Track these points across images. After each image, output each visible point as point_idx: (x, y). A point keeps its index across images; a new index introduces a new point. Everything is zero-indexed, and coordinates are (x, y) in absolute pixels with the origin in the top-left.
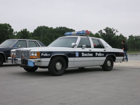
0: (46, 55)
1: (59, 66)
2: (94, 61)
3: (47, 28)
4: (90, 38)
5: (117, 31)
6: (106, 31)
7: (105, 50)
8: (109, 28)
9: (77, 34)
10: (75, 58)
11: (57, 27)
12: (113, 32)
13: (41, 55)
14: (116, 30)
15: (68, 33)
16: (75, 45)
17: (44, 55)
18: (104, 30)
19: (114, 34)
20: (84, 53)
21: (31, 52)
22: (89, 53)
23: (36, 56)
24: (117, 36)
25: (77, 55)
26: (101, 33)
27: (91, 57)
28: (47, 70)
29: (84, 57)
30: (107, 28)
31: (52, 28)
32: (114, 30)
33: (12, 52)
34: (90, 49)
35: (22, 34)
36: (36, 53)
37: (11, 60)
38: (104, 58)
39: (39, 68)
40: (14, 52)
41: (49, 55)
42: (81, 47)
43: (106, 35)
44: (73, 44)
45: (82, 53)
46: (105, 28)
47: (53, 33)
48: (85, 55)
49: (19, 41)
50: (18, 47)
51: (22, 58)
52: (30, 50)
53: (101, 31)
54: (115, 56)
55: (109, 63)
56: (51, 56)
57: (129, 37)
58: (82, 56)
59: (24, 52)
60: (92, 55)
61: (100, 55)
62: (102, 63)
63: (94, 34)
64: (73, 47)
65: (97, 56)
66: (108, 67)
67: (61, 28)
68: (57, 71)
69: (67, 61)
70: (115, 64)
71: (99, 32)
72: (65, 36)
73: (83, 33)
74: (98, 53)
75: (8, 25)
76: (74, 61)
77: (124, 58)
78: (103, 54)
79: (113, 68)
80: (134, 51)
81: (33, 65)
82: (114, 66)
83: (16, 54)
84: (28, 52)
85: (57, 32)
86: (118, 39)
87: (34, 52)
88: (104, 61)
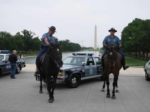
5: (34, 34)
6: (24, 33)
18: (22, 32)
30: (25, 30)
32: (32, 33)
46: (23, 31)
71: (17, 34)
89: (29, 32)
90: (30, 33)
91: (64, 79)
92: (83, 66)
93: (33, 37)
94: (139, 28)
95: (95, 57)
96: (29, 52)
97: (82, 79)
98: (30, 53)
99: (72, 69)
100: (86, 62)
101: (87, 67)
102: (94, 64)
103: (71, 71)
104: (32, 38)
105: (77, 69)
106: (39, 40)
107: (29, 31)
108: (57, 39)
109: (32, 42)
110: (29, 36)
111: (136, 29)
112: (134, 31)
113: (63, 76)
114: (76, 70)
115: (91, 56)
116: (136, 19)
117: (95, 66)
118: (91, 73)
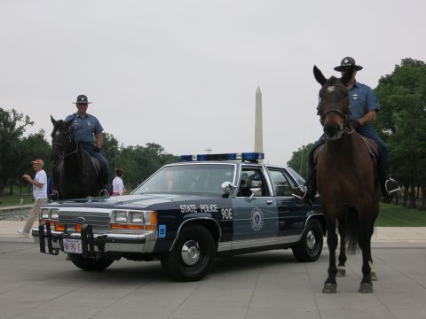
89: (7, 114)
90: (12, 116)
91: (154, 243)
92: (226, 196)
93: (26, 135)
94: (418, 95)
95: (271, 169)
96: (7, 190)
97: (223, 246)
98: (11, 193)
99: (183, 203)
100: (235, 184)
101: (240, 201)
102: (265, 192)
103: (180, 210)
104: (21, 137)
105: (202, 207)
106: (45, 143)
107: (10, 111)
108: (114, 142)
109: (19, 151)
110: (8, 129)
111: (409, 95)
112: (402, 105)
113: (148, 228)
114: (199, 210)
115: (257, 162)
116: (407, 62)
117: (272, 199)
118: (257, 225)
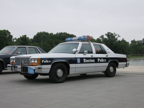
0: (47, 61)
1: (60, 72)
2: (96, 67)
3: (47, 34)
4: (92, 44)
5: (119, 36)
6: (108, 36)
7: (107, 56)
8: (111, 33)
9: (78, 39)
10: (76, 64)
11: (58, 33)
12: (115, 37)
13: (41, 62)
14: (117, 35)
15: (69, 39)
16: (76, 51)
17: (45, 62)
18: (106, 35)
19: (116, 39)
20: (85, 59)
21: (32, 59)
22: (91, 59)
23: (36, 63)
24: (119, 41)
25: (79, 61)
26: (103, 38)
27: (93, 63)
28: (48, 77)
29: (86, 63)
30: (109, 33)
31: (52, 34)
32: (116, 35)
33: (11, 59)
34: (92, 55)
35: (21, 41)
36: (36, 60)
37: (11, 67)
38: (107, 64)
39: (39, 75)
40: (13, 59)
41: (50, 61)
42: (83, 53)
43: (108, 40)
44: (75, 50)
45: (84, 59)
46: (107, 33)
47: (53, 39)
48: (87, 61)
49: (18, 47)
50: (18, 54)
51: (22, 65)
52: (30, 57)
53: (103, 36)
54: (118, 62)
55: (111, 69)
56: (51, 62)
57: (132, 41)
58: (84, 62)
59: (24, 59)
60: (94, 61)
61: (102, 60)
62: (104, 69)
63: (96, 39)
64: (74, 53)
65: (100, 62)
66: (111, 73)
67: (61, 34)
68: (58, 78)
69: (68, 68)
70: (117, 70)
71: (101, 37)
72: (66, 42)
73: (85, 39)
74: (100, 58)
75: (7, 31)
76: (76, 68)
77: (127, 63)
78: (105, 60)
79: (116, 74)
80: (137, 56)
81: (33, 72)
82: (116, 72)
83: (15, 61)
84: (28, 59)
85: (58, 38)
86: (120, 44)
87: (34, 59)
88: (107, 67)
